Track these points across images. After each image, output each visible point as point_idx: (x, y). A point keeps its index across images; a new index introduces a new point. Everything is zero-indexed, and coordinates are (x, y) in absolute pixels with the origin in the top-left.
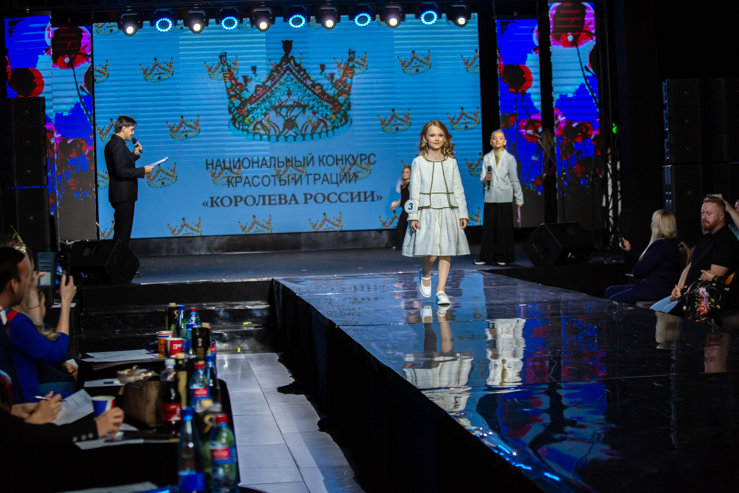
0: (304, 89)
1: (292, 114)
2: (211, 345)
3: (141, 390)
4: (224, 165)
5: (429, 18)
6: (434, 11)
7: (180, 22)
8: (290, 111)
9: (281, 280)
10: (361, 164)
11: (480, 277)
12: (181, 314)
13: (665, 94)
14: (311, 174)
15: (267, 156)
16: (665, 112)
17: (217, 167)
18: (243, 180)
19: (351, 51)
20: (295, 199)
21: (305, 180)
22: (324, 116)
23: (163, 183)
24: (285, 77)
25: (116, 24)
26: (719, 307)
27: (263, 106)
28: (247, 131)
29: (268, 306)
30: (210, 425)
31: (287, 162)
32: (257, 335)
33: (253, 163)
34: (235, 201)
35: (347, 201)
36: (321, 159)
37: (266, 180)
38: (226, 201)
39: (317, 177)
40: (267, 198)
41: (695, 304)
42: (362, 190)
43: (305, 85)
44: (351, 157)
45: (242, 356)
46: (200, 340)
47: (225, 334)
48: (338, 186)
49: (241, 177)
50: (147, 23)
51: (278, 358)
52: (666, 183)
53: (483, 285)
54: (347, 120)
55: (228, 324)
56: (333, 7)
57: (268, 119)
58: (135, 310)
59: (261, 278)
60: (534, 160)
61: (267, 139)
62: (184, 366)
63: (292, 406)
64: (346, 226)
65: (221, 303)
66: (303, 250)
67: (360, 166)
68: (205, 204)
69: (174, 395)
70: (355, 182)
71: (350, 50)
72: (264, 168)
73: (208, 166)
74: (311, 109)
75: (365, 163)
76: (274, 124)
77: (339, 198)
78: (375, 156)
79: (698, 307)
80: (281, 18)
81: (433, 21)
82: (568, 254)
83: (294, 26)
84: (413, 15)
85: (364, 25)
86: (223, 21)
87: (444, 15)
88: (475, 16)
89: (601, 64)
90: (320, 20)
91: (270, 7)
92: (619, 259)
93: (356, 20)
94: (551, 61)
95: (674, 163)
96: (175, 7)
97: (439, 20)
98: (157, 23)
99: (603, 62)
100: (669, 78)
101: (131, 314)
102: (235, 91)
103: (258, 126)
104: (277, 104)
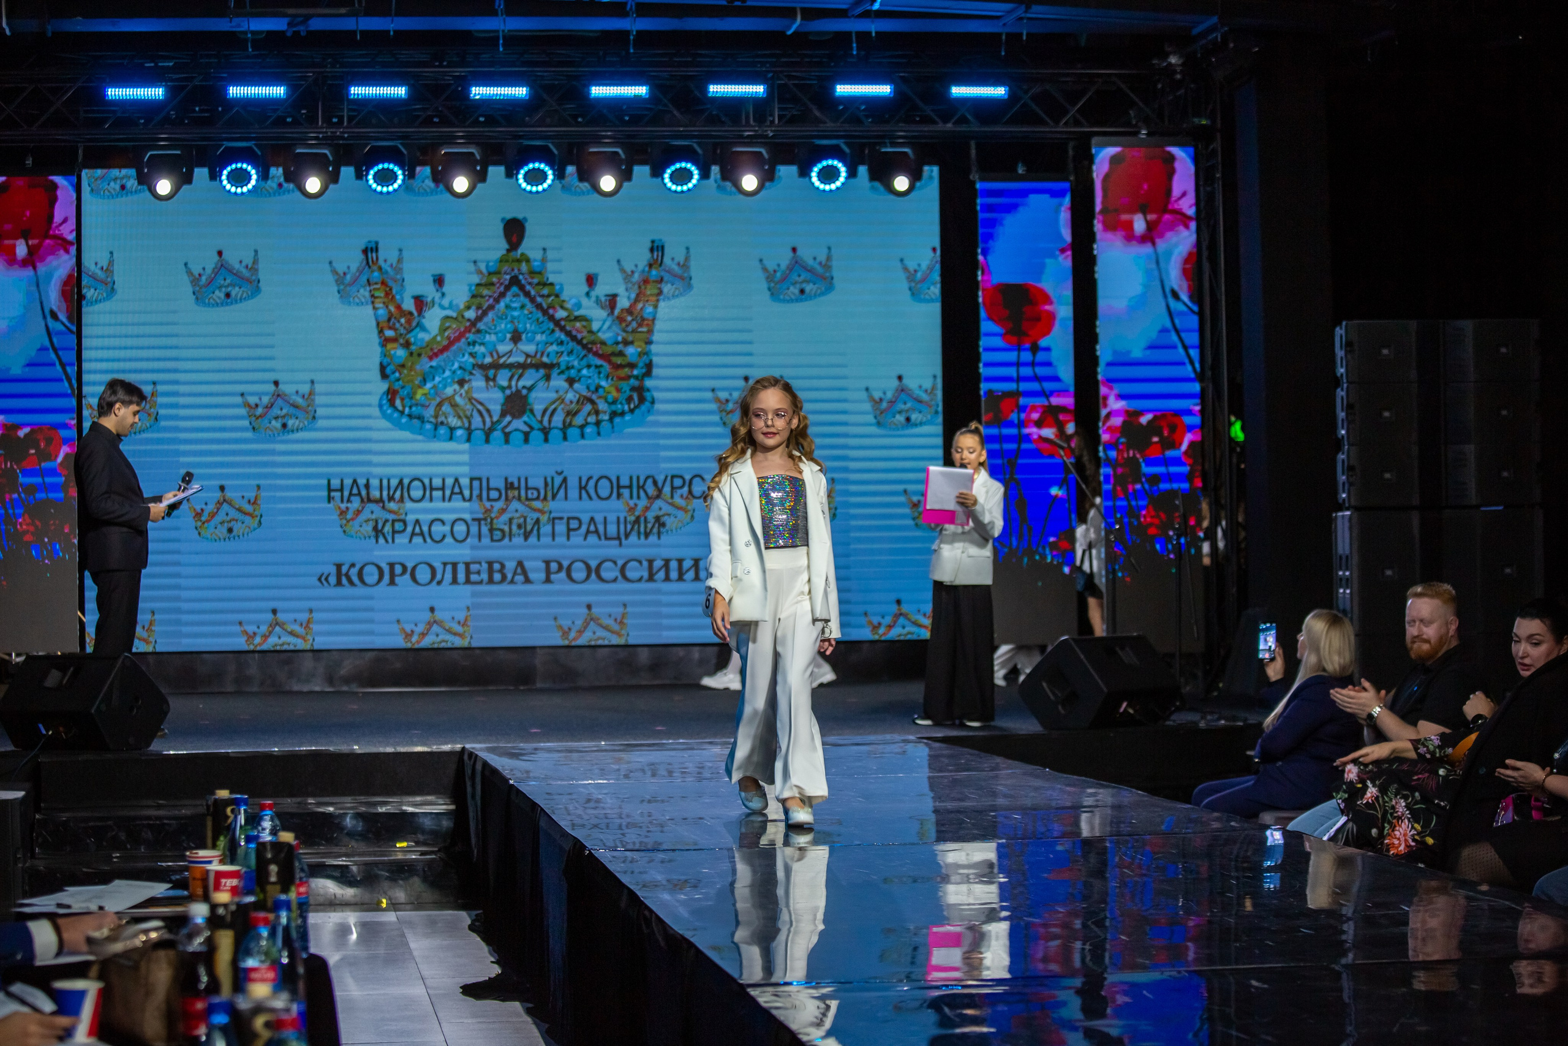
0: (549, 329)
1: (521, 384)
2: (297, 881)
3: (136, 968)
4: (368, 494)
5: (829, 175)
6: (840, 160)
7: (277, 172)
8: (516, 377)
9: (481, 750)
10: (672, 497)
11: (921, 752)
12: (240, 813)
13: (1340, 353)
14: (561, 518)
15: (464, 476)
16: (1341, 393)
17: (352, 498)
18: (409, 529)
19: (656, 245)
20: (525, 573)
21: (546, 529)
22: (592, 388)
23: (230, 530)
24: (507, 299)
25: (132, 172)
27: (456, 365)
28: (421, 418)
29: (452, 807)
30: (266, 1034)
31: (506, 489)
32: (424, 871)
33: (432, 489)
34: (392, 573)
35: (640, 580)
36: (583, 484)
37: (460, 528)
38: (371, 575)
39: (574, 524)
40: (461, 568)
42: (674, 555)
43: (552, 318)
44: (650, 482)
45: (391, 917)
46: (273, 868)
47: (354, 869)
48: (620, 544)
49: (404, 522)
50: (201, 172)
51: (469, 922)
52: (1340, 551)
53: (927, 770)
54: (642, 400)
55: (362, 847)
56: (616, 147)
57: (467, 392)
58: (154, 811)
59: (437, 744)
60: (1056, 496)
61: (465, 437)
62: (229, 918)
63: (491, 1026)
64: (635, 637)
65: (349, 799)
66: (539, 685)
67: (670, 501)
68: (323, 579)
69: (205, 979)
70: (659, 537)
71: (653, 242)
72: (457, 503)
73: (333, 494)
74: (562, 372)
75: (682, 496)
76: (481, 404)
77: (623, 572)
80: (501, 169)
81: (838, 184)
82: (1120, 706)
83: (529, 188)
84: (793, 169)
85: (685, 188)
86: (372, 172)
87: (863, 170)
88: (932, 172)
89: (1207, 285)
90: (588, 176)
91: (477, 144)
92: (1234, 718)
93: (667, 176)
94: (1096, 276)
95: (1356, 509)
96: (266, 139)
97: (852, 181)
98: (225, 172)
99: (1210, 280)
100: (1349, 318)
101: (149, 818)
102: (395, 330)
103: (446, 408)
104: (488, 360)
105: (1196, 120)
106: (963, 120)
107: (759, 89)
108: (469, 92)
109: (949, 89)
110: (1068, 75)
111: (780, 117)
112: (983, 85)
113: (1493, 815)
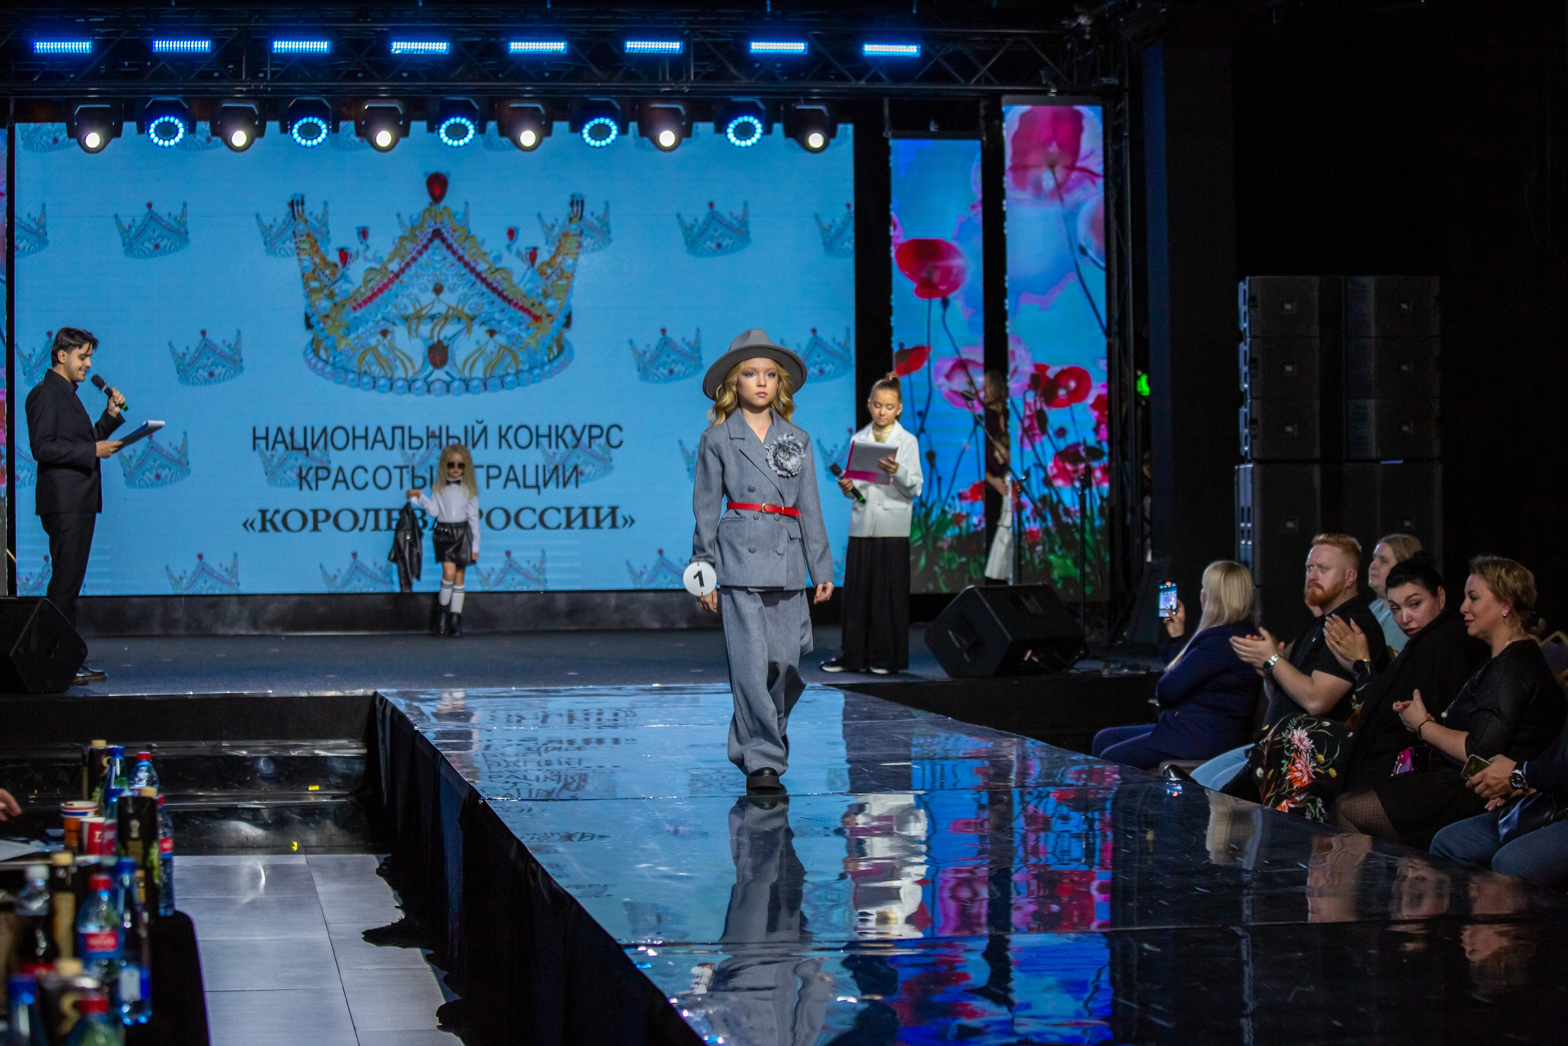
0: (470, 281)
1: (443, 334)
4: (293, 441)
5: (745, 131)
6: (756, 117)
7: (203, 126)
8: (438, 328)
9: (392, 695)
10: (590, 446)
12: (115, 764)
13: (1243, 308)
15: (386, 423)
16: (1244, 347)
17: (277, 446)
18: (333, 475)
19: (576, 199)
22: (513, 339)
23: (158, 478)
24: (430, 251)
25: (63, 125)
26: (1333, 772)
27: (380, 316)
28: (344, 368)
29: (363, 751)
30: (73, 1015)
31: (428, 437)
32: (336, 815)
33: (355, 438)
34: (314, 520)
35: (558, 527)
36: (503, 433)
37: (382, 476)
38: (295, 520)
39: (494, 472)
40: (383, 514)
41: (1282, 765)
42: (591, 503)
43: (473, 270)
44: (568, 431)
45: (301, 860)
46: (135, 824)
47: (266, 811)
48: (539, 492)
49: (327, 469)
50: (129, 127)
51: (377, 865)
52: (1242, 503)
54: (561, 350)
55: (274, 790)
56: (536, 102)
57: (390, 343)
58: (70, 753)
59: (351, 688)
60: (966, 447)
61: (388, 387)
62: (69, 881)
63: (393, 973)
65: (262, 743)
67: (589, 450)
68: (248, 525)
69: (43, 944)
70: (577, 486)
71: (573, 196)
72: (380, 450)
73: (258, 441)
74: (483, 323)
75: (600, 446)
76: (404, 354)
77: (541, 519)
78: (620, 429)
79: (1289, 770)
80: (423, 124)
81: (754, 140)
82: (1025, 654)
83: (450, 142)
84: (710, 126)
85: (603, 143)
86: (296, 126)
87: (778, 127)
88: (847, 130)
89: (1114, 242)
90: (509, 131)
91: (400, 99)
92: (1137, 667)
93: (585, 131)
94: (1006, 231)
95: (1257, 461)
96: (193, 92)
97: (767, 137)
98: (153, 126)
99: (1118, 239)
100: (1252, 274)
101: (64, 760)
102: (321, 281)
103: (369, 357)
104: (411, 311)
105: (1105, 80)
106: (876, 78)
107: (676, 46)
108: (390, 47)
109: (861, 47)
110: (977, 34)
111: (696, 74)
112: (896, 44)
113: (1393, 766)
